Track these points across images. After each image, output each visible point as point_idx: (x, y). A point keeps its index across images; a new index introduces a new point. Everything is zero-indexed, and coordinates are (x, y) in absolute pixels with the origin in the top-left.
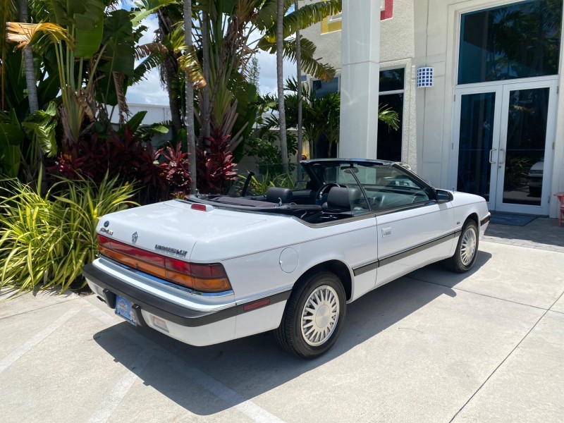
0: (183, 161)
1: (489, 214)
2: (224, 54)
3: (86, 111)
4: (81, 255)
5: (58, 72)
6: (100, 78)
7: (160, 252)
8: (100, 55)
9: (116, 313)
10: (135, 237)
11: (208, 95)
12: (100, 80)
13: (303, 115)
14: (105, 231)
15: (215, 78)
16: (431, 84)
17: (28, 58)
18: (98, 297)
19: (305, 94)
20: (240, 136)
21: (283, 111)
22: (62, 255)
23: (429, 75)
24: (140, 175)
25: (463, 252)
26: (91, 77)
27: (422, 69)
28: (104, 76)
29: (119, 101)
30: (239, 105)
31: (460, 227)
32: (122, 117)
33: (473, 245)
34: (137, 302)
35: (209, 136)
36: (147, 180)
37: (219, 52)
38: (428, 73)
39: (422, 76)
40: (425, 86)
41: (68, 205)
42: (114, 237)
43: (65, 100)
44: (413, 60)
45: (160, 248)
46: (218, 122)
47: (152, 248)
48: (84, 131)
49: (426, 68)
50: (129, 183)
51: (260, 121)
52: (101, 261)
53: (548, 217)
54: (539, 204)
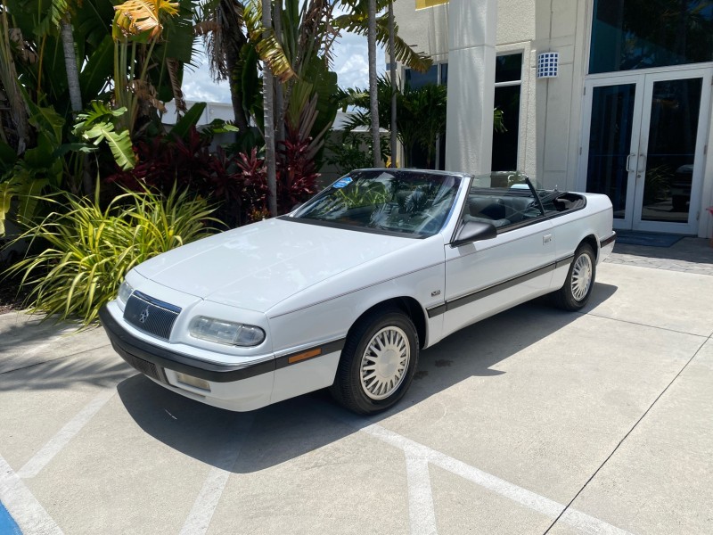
6: (152, 66)
11: (282, 88)
12: (152, 69)
13: (397, 111)
16: (555, 74)
17: (68, 41)
20: (320, 140)
21: (375, 107)
23: (554, 62)
27: (545, 54)
28: (157, 64)
29: (175, 93)
30: (319, 100)
35: (283, 139)
37: (295, 34)
38: (552, 60)
39: (544, 63)
40: (549, 76)
44: (533, 44)
46: (294, 122)
48: (137, 133)
49: (549, 54)
53: (696, 236)
54: (685, 221)
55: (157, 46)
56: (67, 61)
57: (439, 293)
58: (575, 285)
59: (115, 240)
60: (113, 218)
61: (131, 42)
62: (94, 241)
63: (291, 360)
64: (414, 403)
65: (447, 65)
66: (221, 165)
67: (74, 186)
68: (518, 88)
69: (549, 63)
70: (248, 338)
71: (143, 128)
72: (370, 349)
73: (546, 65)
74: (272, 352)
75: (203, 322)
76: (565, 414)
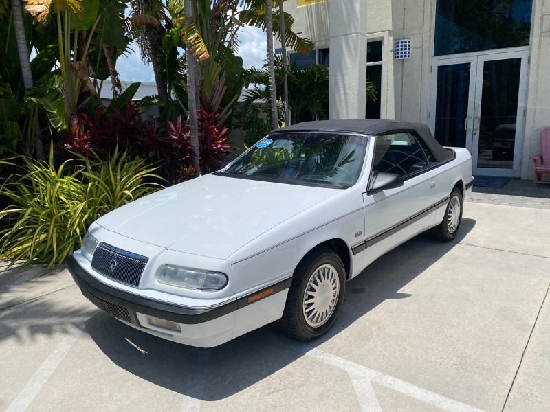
12: (90, 53)
16: (409, 56)
17: (20, 29)
20: (229, 109)
21: (272, 83)
23: (407, 47)
27: (400, 41)
28: (94, 49)
29: (111, 72)
30: (227, 77)
35: (199, 108)
39: (400, 48)
40: (404, 58)
44: (390, 33)
46: (207, 95)
48: (81, 106)
49: (404, 41)
53: (520, 178)
54: (511, 167)
55: (95, 34)
56: (20, 45)
57: (360, 233)
58: (450, 221)
59: (69, 196)
60: (67, 178)
61: (74, 30)
62: (51, 197)
63: (250, 299)
64: (344, 327)
65: (329, 49)
66: (153, 132)
67: (28, 150)
68: (380, 67)
69: (404, 47)
70: (213, 283)
71: (86, 102)
72: (310, 285)
73: (402, 50)
74: (234, 294)
75: (169, 270)
76: (470, 331)
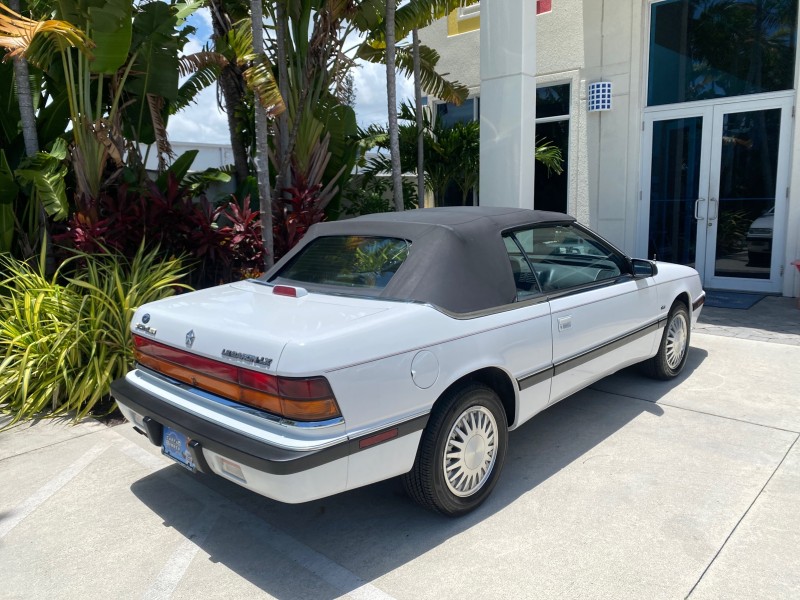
0: (252, 223)
1: (704, 293)
2: (310, 66)
3: (110, 152)
4: (107, 364)
5: (67, 95)
6: (130, 103)
7: (230, 361)
8: (128, 70)
9: (163, 452)
10: (190, 338)
11: (288, 126)
12: (130, 106)
13: (425, 153)
14: (144, 329)
15: (297, 103)
16: (609, 107)
17: (22, 75)
18: (135, 428)
19: (426, 124)
20: (334, 187)
21: (396, 147)
22: (79, 365)
23: (606, 94)
24: (191, 245)
25: (670, 349)
26: (116, 102)
27: (595, 84)
28: (134, 100)
30: (331, 141)
31: (665, 312)
32: (162, 160)
33: (683, 339)
34: (197, 437)
35: (289, 185)
36: (200, 252)
37: (302, 64)
38: (604, 91)
39: (595, 94)
40: (601, 109)
41: (85, 291)
42: (158, 337)
43: (79, 137)
44: (582, 72)
45: (229, 354)
46: (303, 166)
47: (217, 355)
48: (107, 181)
49: (601, 84)
50: (176, 257)
51: (362, 163)
52: (138, 374)
53: (780, 295)
54: (767, 276)
55: (130, 78)
65: (479, 98)
67: (28, 246)
68: (566, 123)
69: (601, 94)
73: (598, 97)
